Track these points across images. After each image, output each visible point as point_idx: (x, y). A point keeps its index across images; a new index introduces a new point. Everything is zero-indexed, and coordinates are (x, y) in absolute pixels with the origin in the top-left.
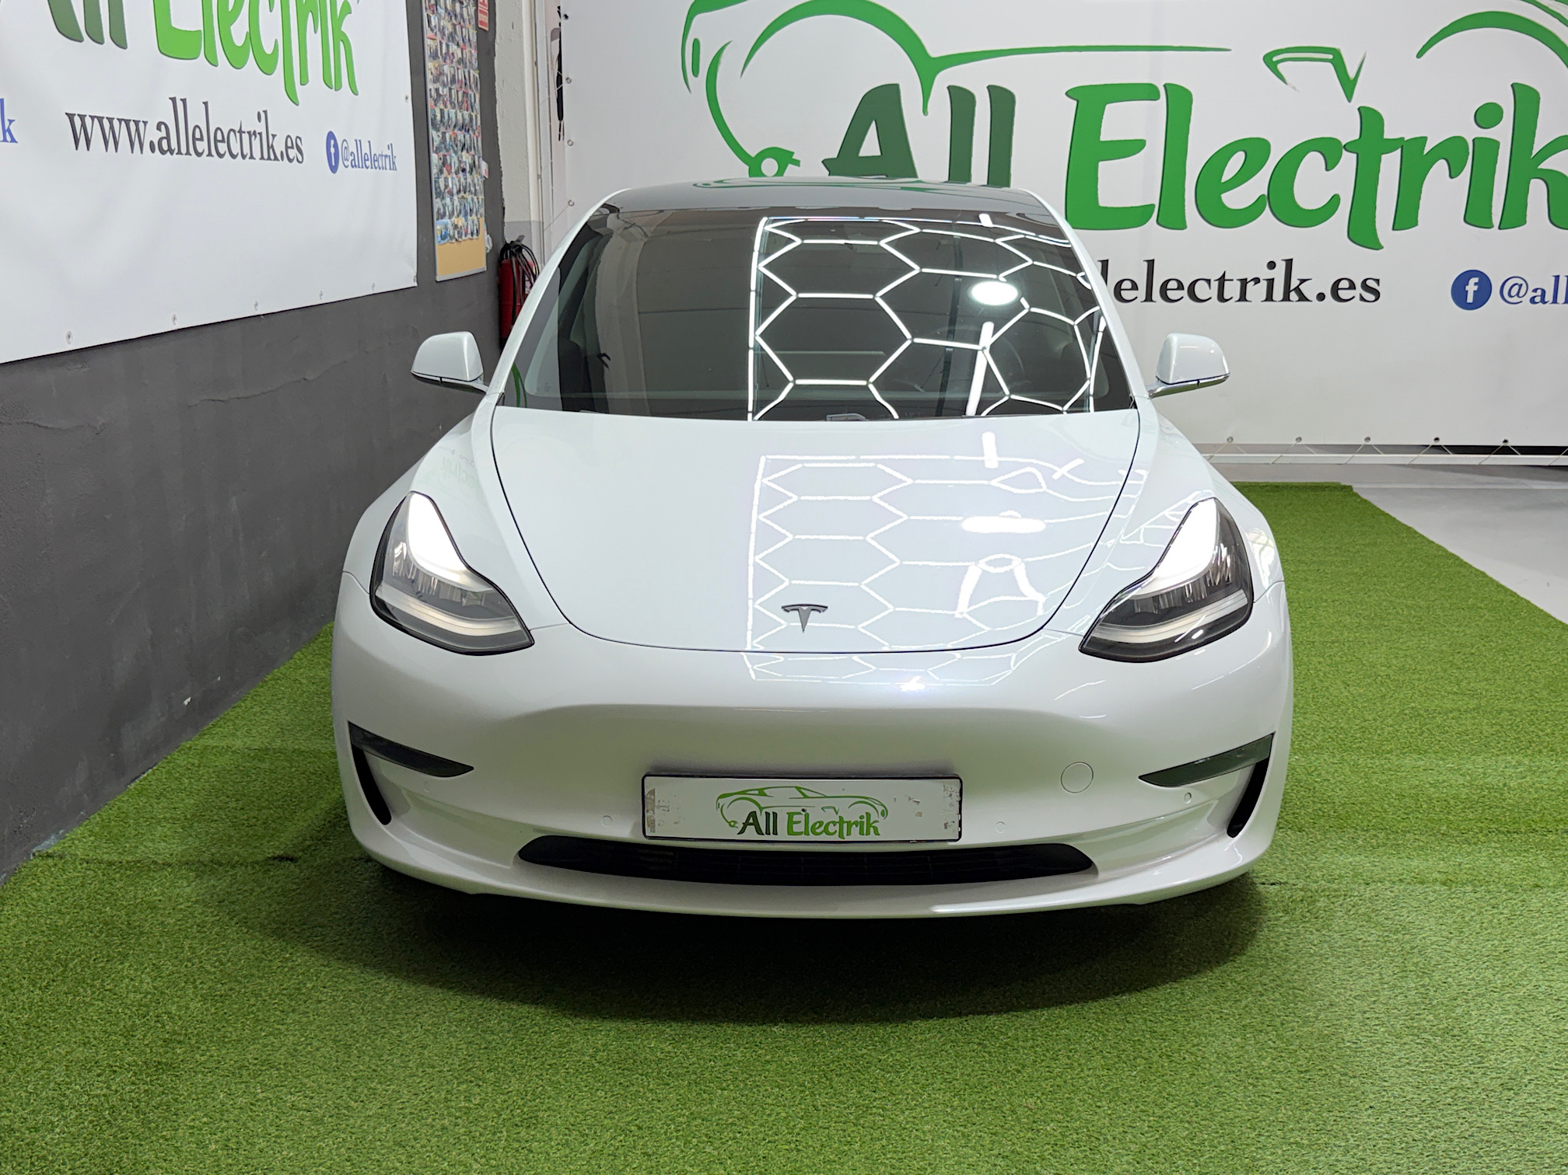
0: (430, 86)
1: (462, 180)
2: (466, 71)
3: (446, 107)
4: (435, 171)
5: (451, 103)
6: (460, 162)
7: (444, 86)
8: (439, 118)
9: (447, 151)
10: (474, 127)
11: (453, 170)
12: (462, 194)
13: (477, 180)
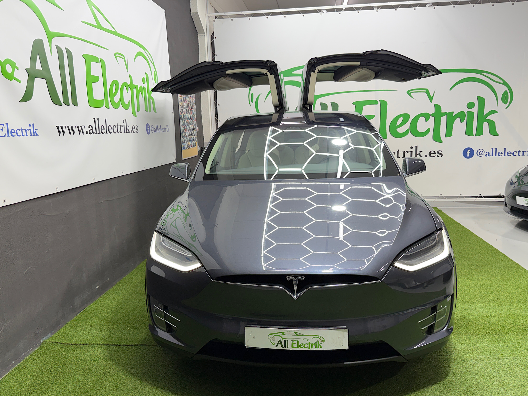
0: (180, 109)
1: (190, 133)
2: (191, 104)
3: (185, 114)
4: (181, 131)
5: (186, 113)
6: (189, 128)
7: (184, 108)
8: (183, 117)
9: (186, 125)
10: (194, 118)
11: (187, 130)
12: (190, 136)
13: (195, 132)
